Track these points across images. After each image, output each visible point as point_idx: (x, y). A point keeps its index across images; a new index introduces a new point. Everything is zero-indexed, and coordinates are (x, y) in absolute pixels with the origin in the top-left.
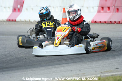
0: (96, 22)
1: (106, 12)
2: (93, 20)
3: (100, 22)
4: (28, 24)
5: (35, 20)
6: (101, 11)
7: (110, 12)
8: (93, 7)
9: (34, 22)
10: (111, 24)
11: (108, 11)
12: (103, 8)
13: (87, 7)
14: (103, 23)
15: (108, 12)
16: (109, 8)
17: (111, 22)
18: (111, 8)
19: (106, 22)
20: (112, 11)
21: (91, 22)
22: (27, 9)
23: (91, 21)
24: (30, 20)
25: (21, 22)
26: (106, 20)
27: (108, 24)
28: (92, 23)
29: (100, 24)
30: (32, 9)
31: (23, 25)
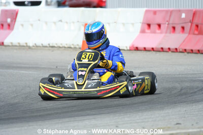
0: (137, 49)
1: (155, 32)
2: (133, 46)
3: (145, 48)
4: (24, 49)
5: (35, 44)
6: (147, 31)
7: (161, 33)
8: (133, 24)
9: (34, 46)
10: (163, 53)
11: (158, 31)
12: (149, 25)
13: (124, 24)
14: (149, 51)
15: (158, 33)
16: (159, 26)
17: (162, 48)
18: (162, 26)
19: (155, 49)
20: (165, 31)
21: (128, 49)
22: (22, 25)
23: (130, 47)
24: (26, 44)
25: (13, 46)
26: (154, 46)
27: (158, 52)
28: (130, 50)
29: (145, 52)
30: (32, 25)
31: (15, 51)
